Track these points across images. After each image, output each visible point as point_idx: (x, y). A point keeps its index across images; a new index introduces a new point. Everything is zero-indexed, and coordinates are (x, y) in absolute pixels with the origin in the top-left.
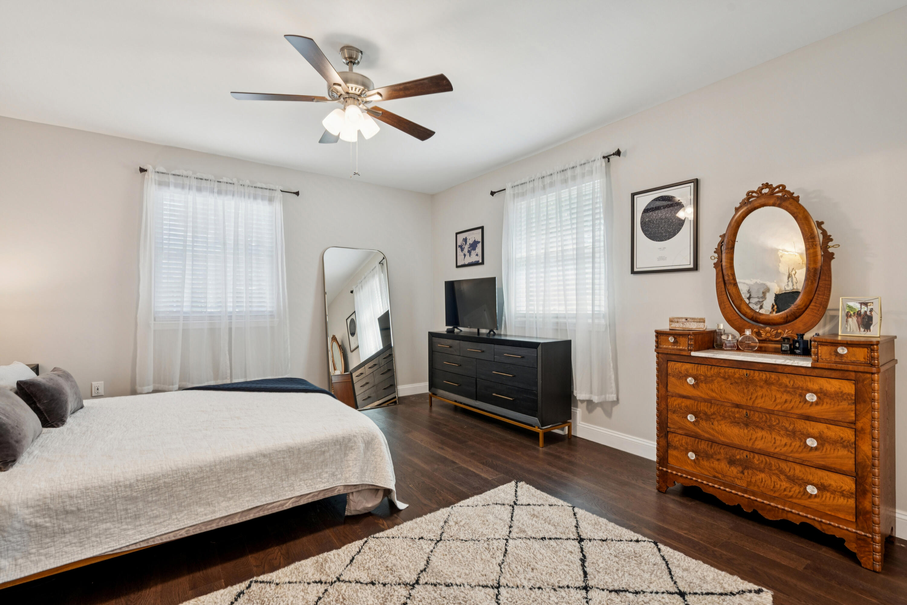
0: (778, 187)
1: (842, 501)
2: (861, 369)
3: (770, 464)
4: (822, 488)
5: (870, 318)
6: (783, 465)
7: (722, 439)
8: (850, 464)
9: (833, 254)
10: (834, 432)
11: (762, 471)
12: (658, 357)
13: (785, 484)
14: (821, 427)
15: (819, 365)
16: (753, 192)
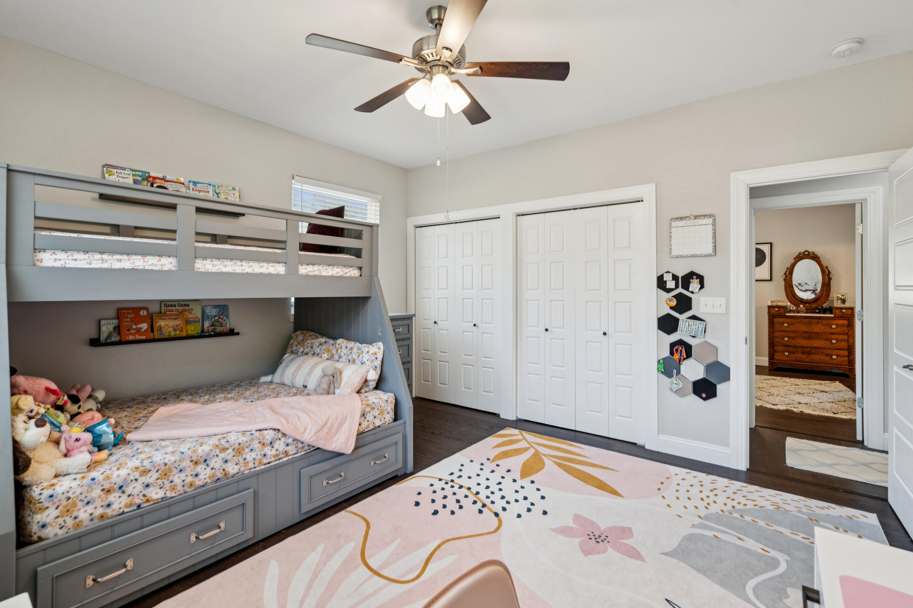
0: (812, 252)
1: (844, 359)
2: (850, 316)
3: (819, 351)
4: (837, 356)
5: (845, 300)
6: (824, 351)
7: (800, 345)
8: (846, 347)
9: (831, 278)
10: (841, 337)
11: (815, 354)
12: (769, 317)
13: (824, 357)
14: (837, 336)
15: (837, 315)
16: (801, 253)
